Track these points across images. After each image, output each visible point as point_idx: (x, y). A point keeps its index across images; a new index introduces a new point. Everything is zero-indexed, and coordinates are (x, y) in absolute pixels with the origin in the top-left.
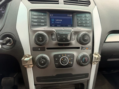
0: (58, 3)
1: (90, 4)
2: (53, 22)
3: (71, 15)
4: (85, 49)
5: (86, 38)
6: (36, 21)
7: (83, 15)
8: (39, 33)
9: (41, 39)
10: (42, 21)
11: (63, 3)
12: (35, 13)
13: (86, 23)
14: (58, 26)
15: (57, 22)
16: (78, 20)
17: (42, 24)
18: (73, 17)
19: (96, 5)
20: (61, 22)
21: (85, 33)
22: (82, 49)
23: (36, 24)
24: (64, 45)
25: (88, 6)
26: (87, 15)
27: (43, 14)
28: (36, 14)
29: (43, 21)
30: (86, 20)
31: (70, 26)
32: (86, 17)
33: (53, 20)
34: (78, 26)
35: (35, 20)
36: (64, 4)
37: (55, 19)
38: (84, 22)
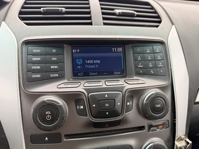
0: (90, 21)
1: (160, 22)
2: (79, 67)
3: (120, 49)
4: (155, 128)
5: (159, 106)
6: (39, 67)
7: (148, 49)
8: (44, 102)
9: (49, 117)
10: (52, 67)
11: (102, 21)
12: (37, 50)
13: (155, 67)
14: (92, 74)
15: (89, 67)
16: (136, 60)
17: (52, 75)
18: (124, 52)
19: (173, 24)
20: (97, 66)
21: (157, 93)
22: (149, 129)
23: (38, 76)
24: (107, 125)
25: (157, 26)
26: (158, 48)
27: (54, 51)
28: (39, 51)
29: (56, 67)
30: (155, 59)
31: (119, 73)
32: (154, 53)
33: (79, 62)
34: (138, 74)
35: (35, 67)
36: (105, 24)
37: (84, 59)
38: (151, 65)
